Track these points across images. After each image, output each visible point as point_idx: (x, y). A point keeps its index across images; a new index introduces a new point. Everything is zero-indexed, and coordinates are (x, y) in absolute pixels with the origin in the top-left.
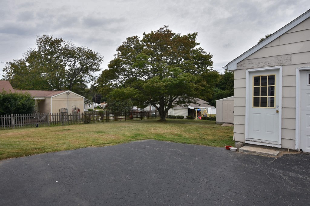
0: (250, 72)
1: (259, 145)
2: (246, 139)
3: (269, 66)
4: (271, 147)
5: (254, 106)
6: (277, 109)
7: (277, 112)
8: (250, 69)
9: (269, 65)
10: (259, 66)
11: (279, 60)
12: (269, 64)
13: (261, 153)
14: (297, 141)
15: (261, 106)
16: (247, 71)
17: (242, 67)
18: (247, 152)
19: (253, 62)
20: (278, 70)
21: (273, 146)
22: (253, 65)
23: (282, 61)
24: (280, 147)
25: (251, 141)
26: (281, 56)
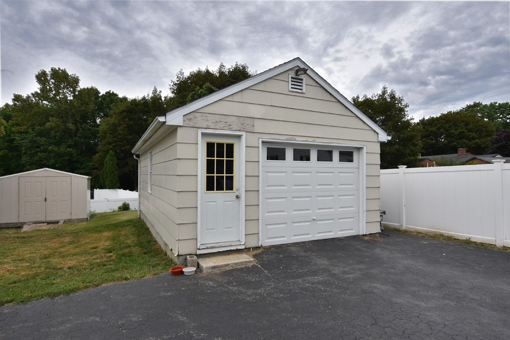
0: (203, 134)
1: (218, 252)
2: (198, 248)
3: (230, 129)
4: (234, 250)
5: (207, 190)
6: (237, 193)
7: (237, 197)
8: (204, 129)
9: (229, 127)
10: (216, 127)
11: (242, 123)
12: (229, 125)
13: (236, 264)
14: (260, 234)
15: (216, 190)
16: (200, 132)
17: (192, 124)
18: (217, 269)
19: (208, 118)
20: (239, 137)
21: (235, 249)
22: (208, 124)
23: (244, 125)
24: (243, 247)
25: (207, 248)
26: (244, 118)
